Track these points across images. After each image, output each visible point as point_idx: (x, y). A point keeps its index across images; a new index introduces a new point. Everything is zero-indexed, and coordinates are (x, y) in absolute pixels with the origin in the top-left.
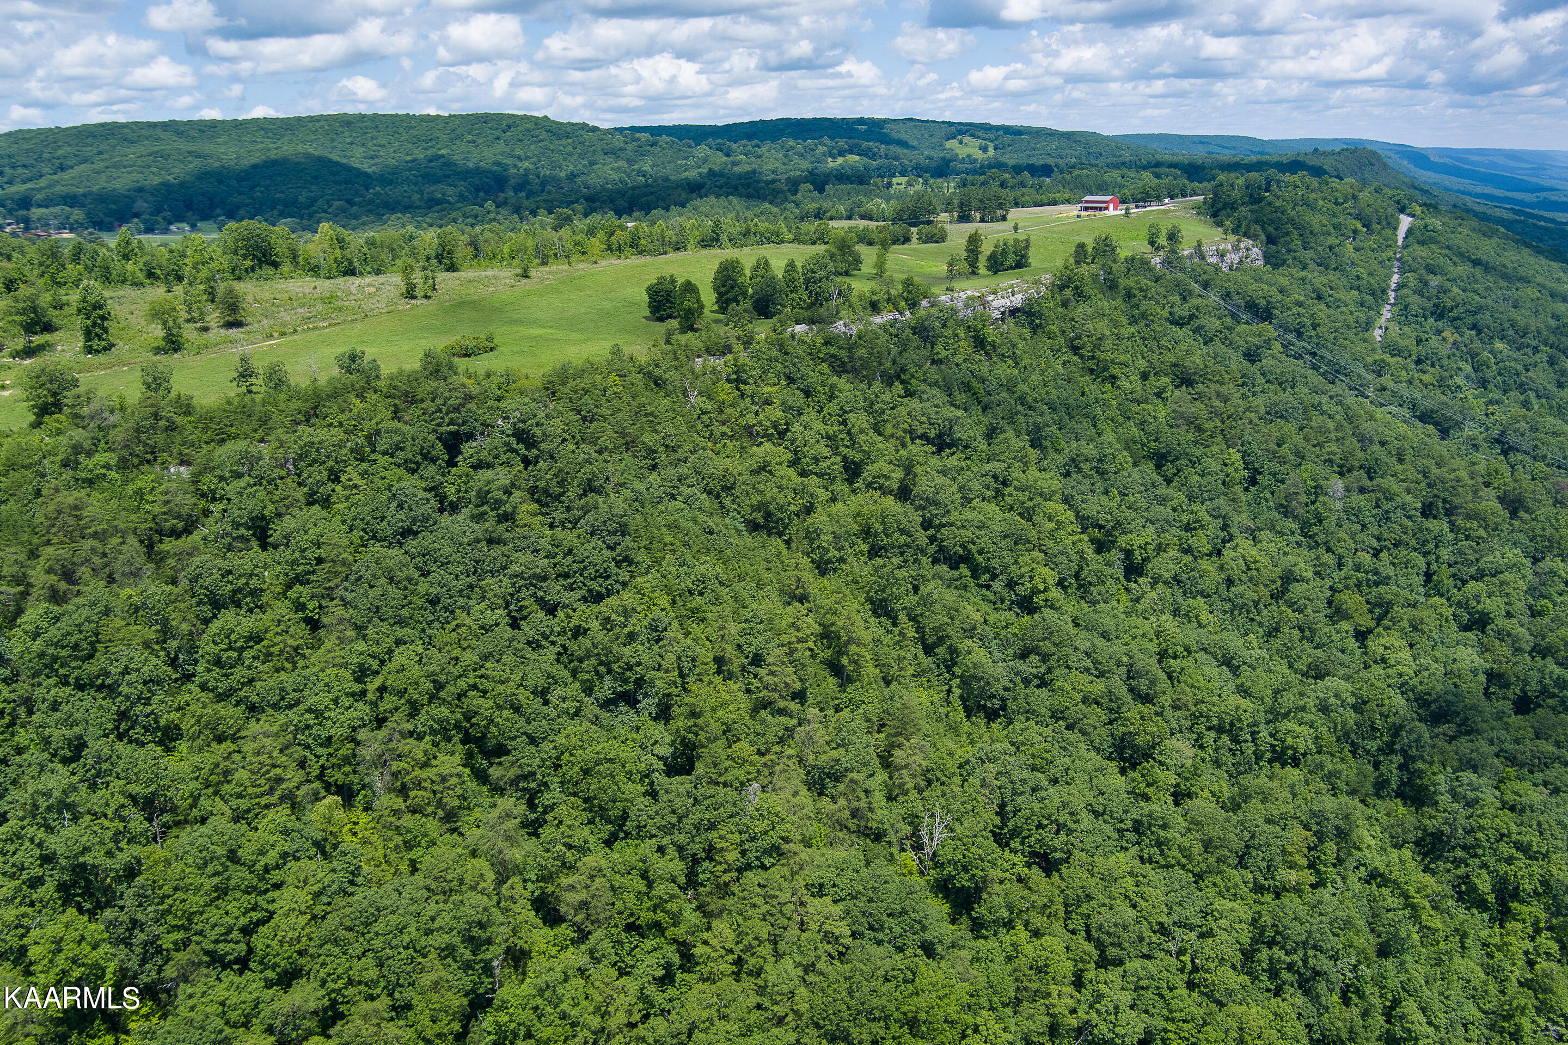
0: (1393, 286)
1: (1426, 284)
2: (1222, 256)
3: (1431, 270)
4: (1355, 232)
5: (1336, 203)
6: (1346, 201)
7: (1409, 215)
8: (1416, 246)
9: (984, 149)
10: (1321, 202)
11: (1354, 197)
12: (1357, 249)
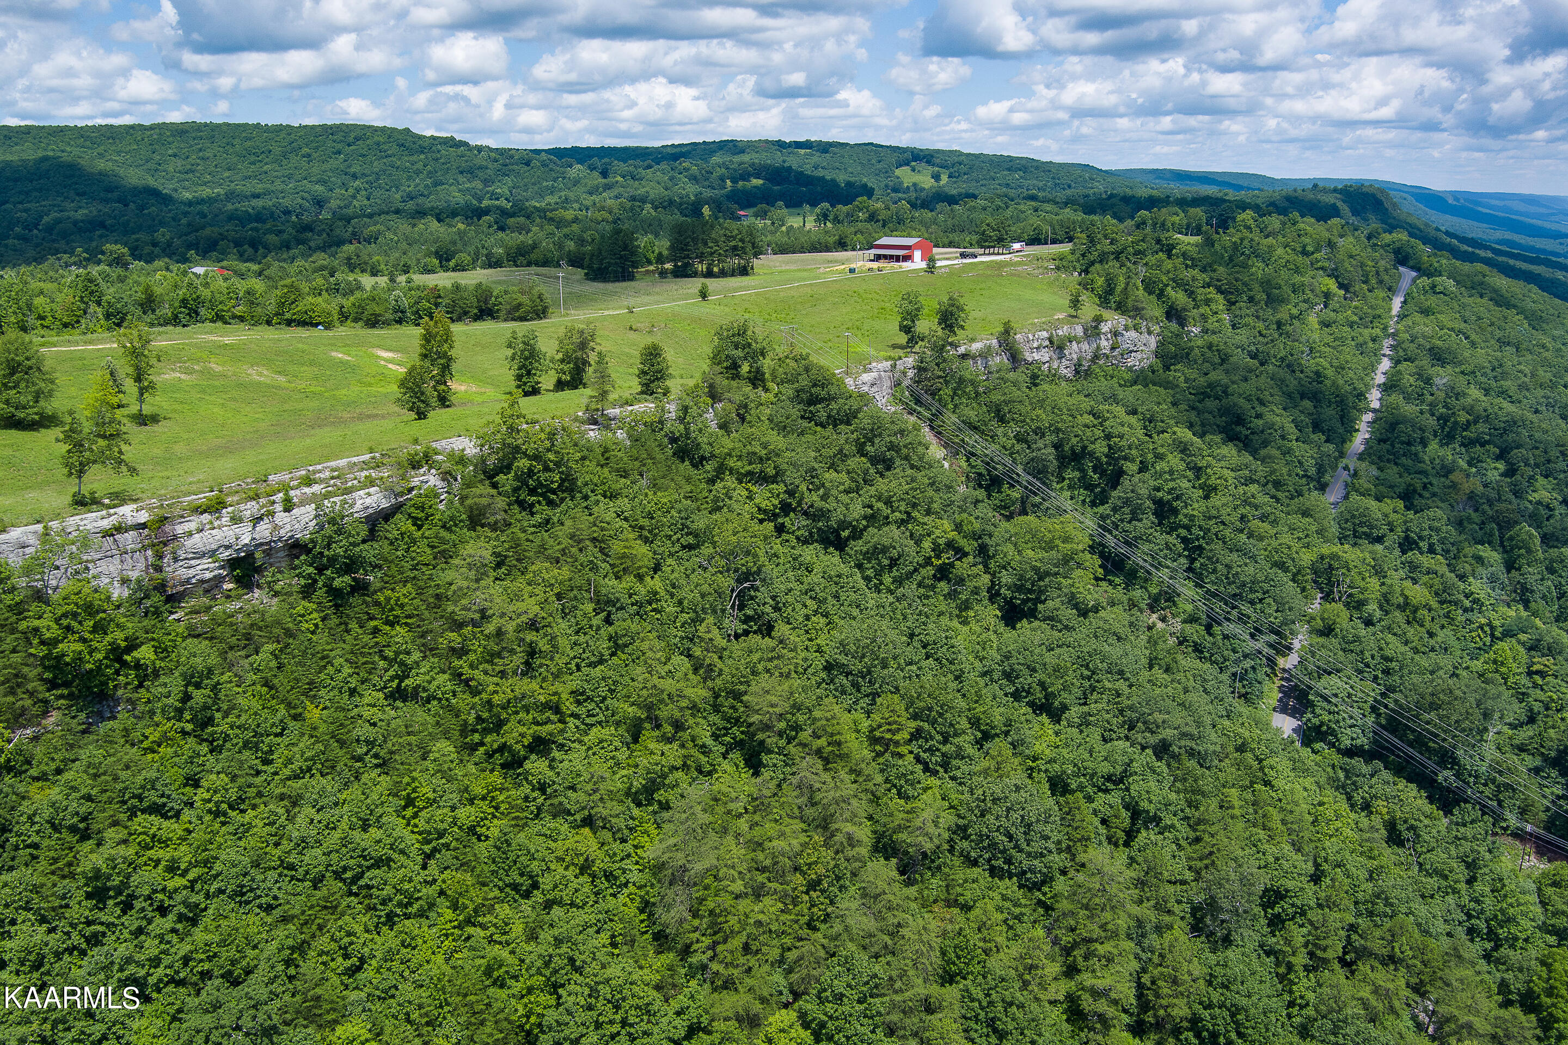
0: (1380, 379)
1: (1428, 381)
2: (1061, 348)
3: (1439, 357)
4: (1327, 295)
5: (1305, 253)
6: (1318, 250)
7: (1412, 268)
8: (1418, 317)
9: (936, 177)
10: (1280, 251)
11: (1331, 244)
12: (1326, 324)
